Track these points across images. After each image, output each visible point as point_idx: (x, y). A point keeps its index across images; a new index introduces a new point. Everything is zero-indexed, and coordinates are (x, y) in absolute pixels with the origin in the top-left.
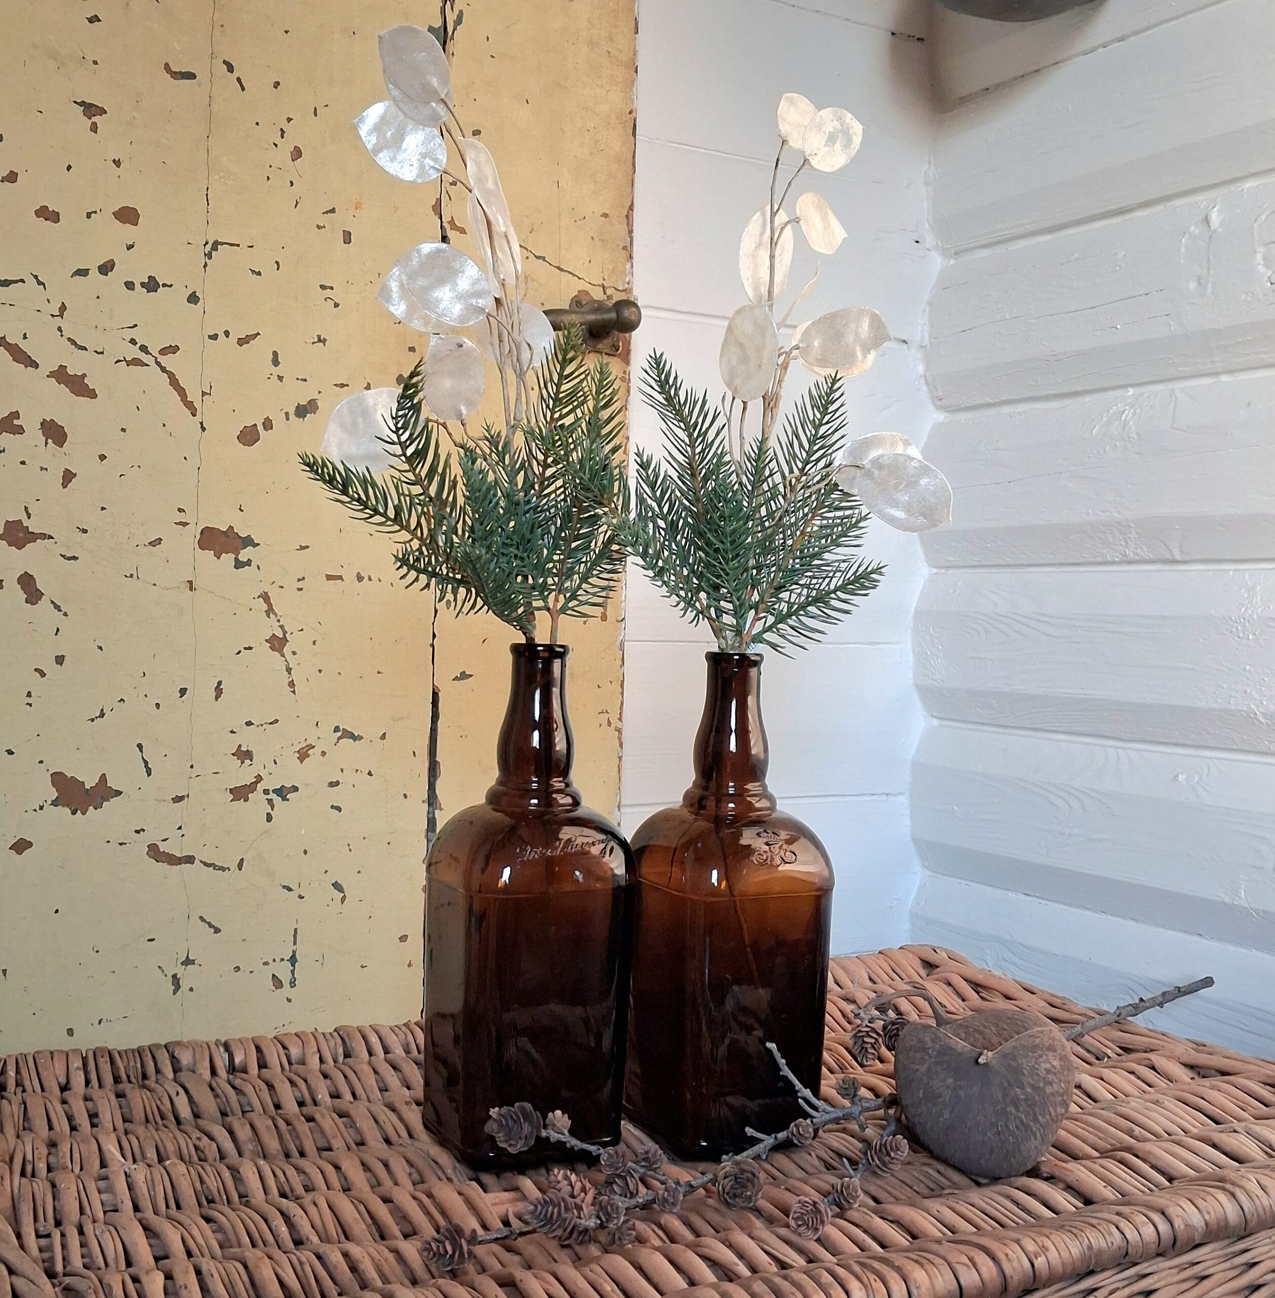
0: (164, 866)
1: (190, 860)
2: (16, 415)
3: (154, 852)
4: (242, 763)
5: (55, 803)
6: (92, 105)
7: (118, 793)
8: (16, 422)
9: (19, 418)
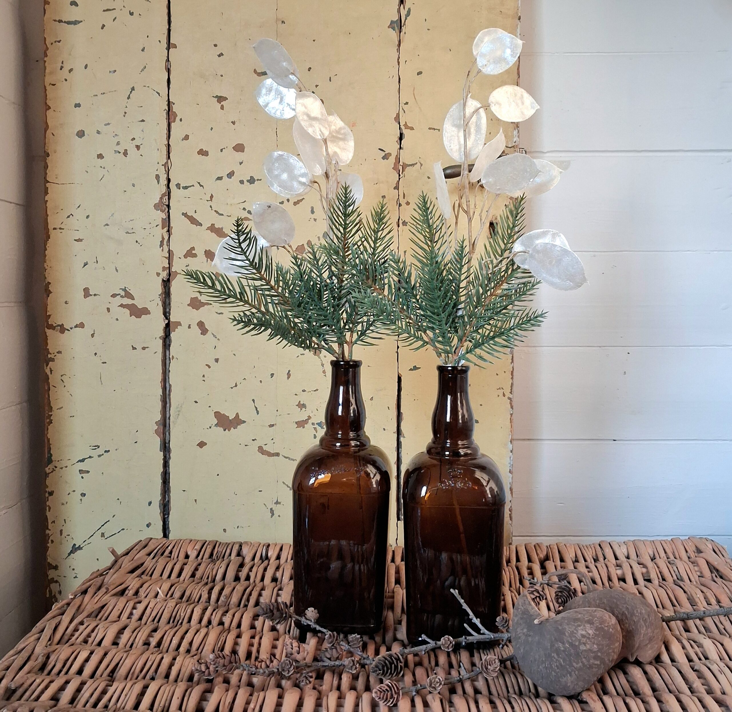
0: (265, 457)
1: (277, 454)
2: (193, 248)
3: (261, 450)
4: (301, 410)
5: (216, 425)
6: (221, 97)
7: (244, 422)
8: (193, 252)
9: (194, 250)
